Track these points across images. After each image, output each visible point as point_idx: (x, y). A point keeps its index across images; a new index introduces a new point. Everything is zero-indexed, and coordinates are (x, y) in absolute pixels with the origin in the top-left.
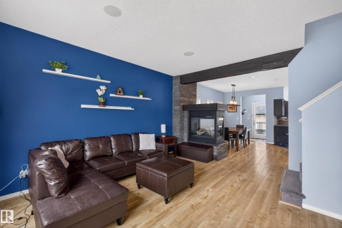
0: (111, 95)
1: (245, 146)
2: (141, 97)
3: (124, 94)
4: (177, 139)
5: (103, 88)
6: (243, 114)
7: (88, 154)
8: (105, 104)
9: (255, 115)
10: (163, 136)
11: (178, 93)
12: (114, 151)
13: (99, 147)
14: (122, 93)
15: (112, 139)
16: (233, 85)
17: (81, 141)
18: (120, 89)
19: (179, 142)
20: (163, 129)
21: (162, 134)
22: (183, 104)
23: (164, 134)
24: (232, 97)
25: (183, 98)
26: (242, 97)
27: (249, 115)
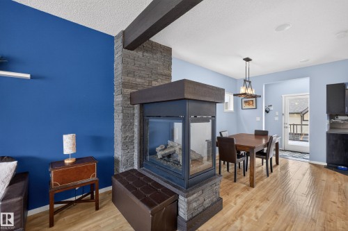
1: (270, 170)
4: (118, 162)
6: (267, 112)
9: (287, 115)
11: (120, 67)
16: (247, 60)
19: (121, 170)
21: (67, 156)
22: (130, 91)
23: (72, 155)
24: (245, 81)
25: (131, 79)
26: (266, 85)
27: (277, 113)
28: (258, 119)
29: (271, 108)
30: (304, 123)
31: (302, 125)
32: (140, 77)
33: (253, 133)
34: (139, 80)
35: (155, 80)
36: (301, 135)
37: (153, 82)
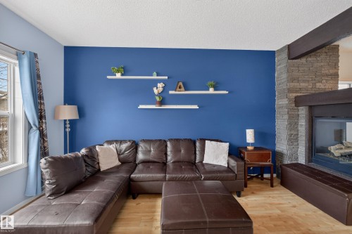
0: (171, 92)
2: (211, 91)
3: (186, 90)
4: (281, 155)
5: (160, 85)
7: (140, 156)
8: (162, 103)
10: (250, 148)
11: (284, 76)
12: (169, 158)
13: (150, 151)
14: (183, 89)
15: (169, 144)
17: (134, 142)
18: (181, 84)
19: (287, 162)
20: (250, 136)
21: (249, 144)
22: (295, 95)
23: (252, 144)
25: (296, 84)
32: (304, 81)
34: (303, 85)
35: (319, 82)
37: (318, 84)
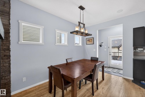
6: (101, 46)
9: (111, 48)
16: (82, 8)
24: (79, 23)
26: (99, 30)
27: (106, 47)
28: (94, 50)
29: (103, 44)
30: (119, 51)
31: (118, 53)
33: (90, 59)
36: (118, 57)
